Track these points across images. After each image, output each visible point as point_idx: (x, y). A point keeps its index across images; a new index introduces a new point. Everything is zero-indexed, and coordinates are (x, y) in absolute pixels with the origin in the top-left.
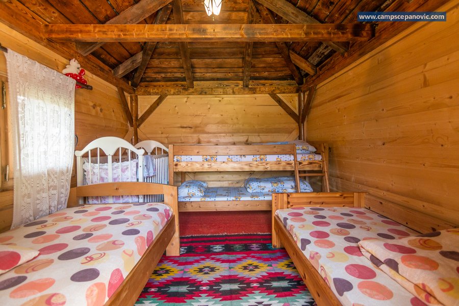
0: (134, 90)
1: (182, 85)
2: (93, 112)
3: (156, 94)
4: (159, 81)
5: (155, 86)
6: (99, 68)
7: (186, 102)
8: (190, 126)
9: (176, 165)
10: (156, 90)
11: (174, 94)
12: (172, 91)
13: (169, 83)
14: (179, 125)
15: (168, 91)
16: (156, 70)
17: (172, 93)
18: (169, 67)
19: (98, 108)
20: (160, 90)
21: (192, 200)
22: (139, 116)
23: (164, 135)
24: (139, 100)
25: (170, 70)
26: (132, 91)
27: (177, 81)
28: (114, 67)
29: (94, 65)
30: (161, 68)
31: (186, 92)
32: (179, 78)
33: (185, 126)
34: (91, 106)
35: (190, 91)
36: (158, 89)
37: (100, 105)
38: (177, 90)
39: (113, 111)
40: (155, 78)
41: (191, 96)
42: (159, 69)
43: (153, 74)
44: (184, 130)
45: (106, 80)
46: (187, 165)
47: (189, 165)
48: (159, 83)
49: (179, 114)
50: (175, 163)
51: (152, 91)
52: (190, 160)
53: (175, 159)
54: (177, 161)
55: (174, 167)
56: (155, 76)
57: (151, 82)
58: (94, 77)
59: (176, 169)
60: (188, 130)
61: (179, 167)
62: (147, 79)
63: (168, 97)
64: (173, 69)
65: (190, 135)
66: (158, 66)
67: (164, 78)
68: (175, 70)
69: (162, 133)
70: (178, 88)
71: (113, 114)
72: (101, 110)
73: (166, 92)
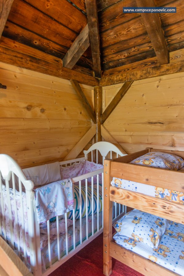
0: (98, 81)
1: (153, 63)
2: (28, 114)
3: (120, 81)
4: (123, 64)
5: (119, 72)
6: (28, 59)
7: (158, 87)
8: (161, 120)
9: (113, 192)
10: (120, 77)
11: (141, 78)
12: (139, 73)
13: (135, 64)
14: (146, 120)
15: (133, 75)
16: (115, 48)
17: (138, 76)
18: (129, 37)
19: (37, 110)
20: (124, 75)
21: (135, 250)
22: (104, 111)
23: (128, 133)
24: (103, 91)
25: (132, 43)
26: (96, 83)
27: (145, 58)
28: (61, 54)
29: (19, 55)
30: (120, 42)
31: (158, 72)
32: (147, 51)
33: (154, 121)
34: (24, 108)
35: (163, 70)
36: (122, 75)
37: (40, 105)
38: (144, 72)
39: (65, 109)
40: (118, 60)
41: (164, 77)
42: (119, 45)
43: (114, 56)
44: (153, 127)
45: (46, 72)
46: (128, 197)
47: (131, 198)
48: (124, 66)
49: (147, 104)
50: (112, 188)
51: (115, 79)
52: (134, 190)
53: (112, 183)
54: (116, 185)
55: (110, 194)
56: (117, 58)
57: (116, 66)
58: (25, 71)
59: (113, 197)
60: (158, 127)
61: (116, 196)
62: (111, 64)
63: (135, 82)
64: (135, 40)
65: (160, 134)
66: (116, 41)
67: (128, 57)
68: (139, 41)
69: (126, 131)
70: (146, 67)
71: (65, 113)
72: (43, 111)
73: (132, 77)
